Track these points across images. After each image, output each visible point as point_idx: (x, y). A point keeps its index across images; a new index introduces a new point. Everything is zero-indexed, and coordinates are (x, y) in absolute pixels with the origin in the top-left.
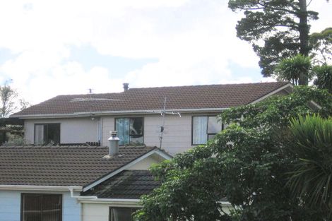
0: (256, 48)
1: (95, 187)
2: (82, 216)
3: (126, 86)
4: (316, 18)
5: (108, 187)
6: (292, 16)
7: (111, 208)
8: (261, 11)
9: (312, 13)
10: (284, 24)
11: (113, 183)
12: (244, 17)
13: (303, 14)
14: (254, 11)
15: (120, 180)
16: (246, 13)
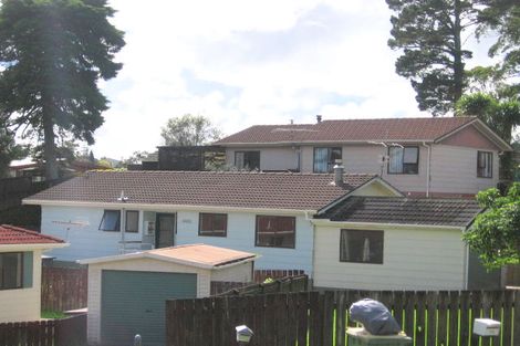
0: (414, 83)
1: (327, 212)
2: (314, 237)
3: (319, 118)
4: (471, 57)
5: (338, 211)
6: (448, 55)
7: (342, 230)
8: (418, 49)
9: (466, 52)
10: (440, 61)
11: (342, 207)
12: (404, 54)
13: (457, 53)
14: (413, 49)
15: (349, 205)
16: (405, 51)
